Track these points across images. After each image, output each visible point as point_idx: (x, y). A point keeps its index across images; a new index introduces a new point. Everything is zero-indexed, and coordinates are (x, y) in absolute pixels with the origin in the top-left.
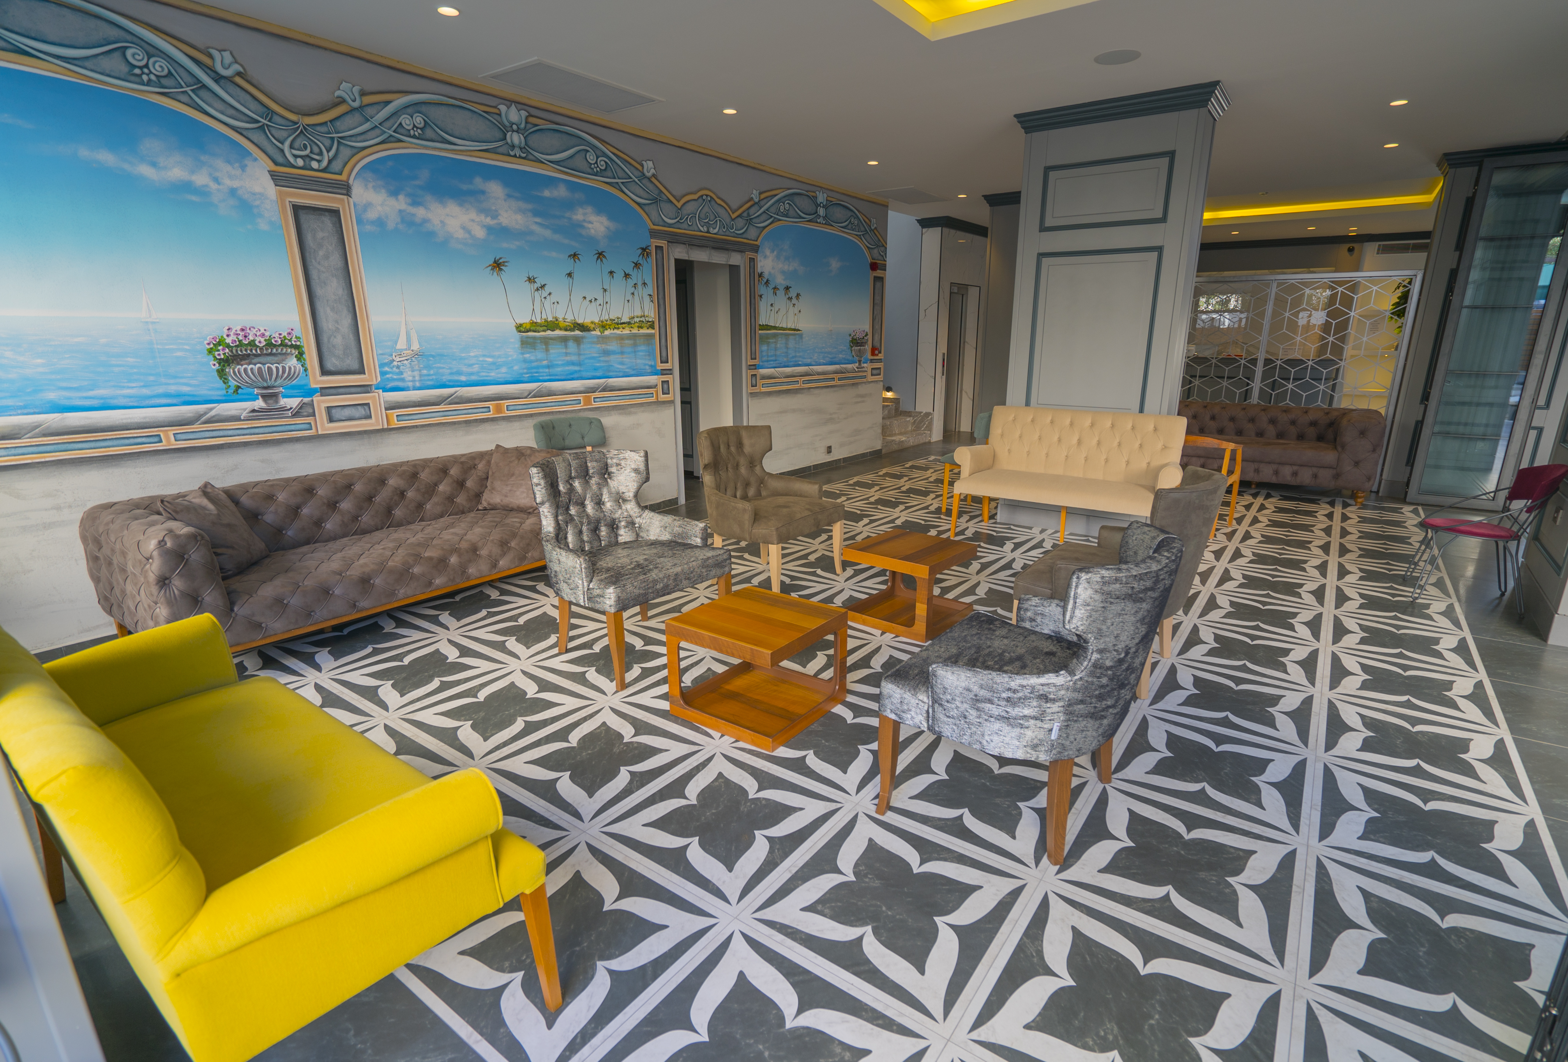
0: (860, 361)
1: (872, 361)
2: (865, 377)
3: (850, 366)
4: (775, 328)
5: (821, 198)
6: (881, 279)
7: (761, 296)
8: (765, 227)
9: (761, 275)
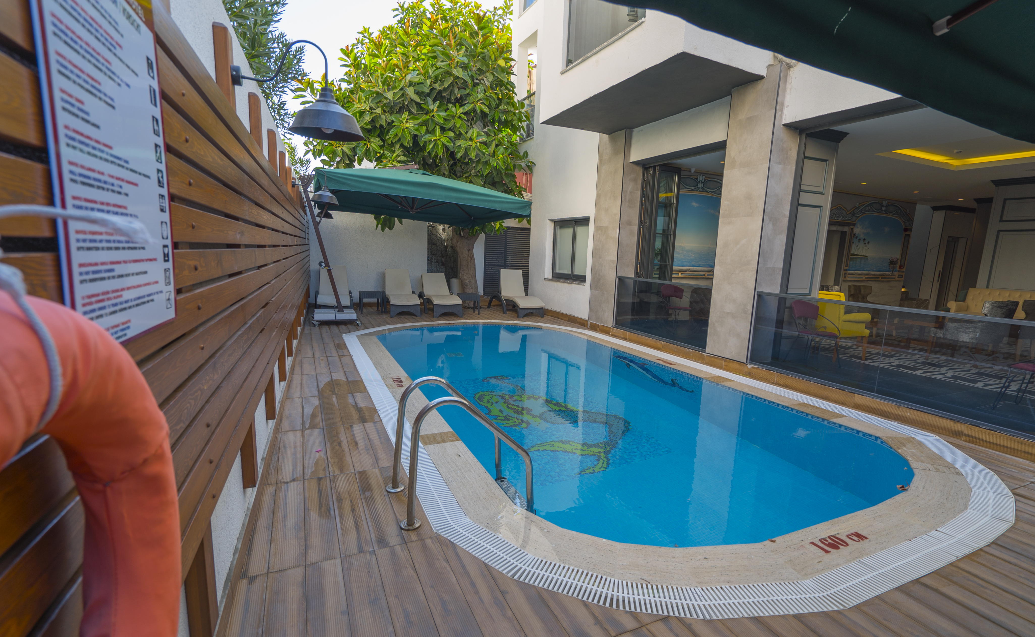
0: (893, 271)
1: (899, 271)
2: (894, 278)
3: (887, 273)
4: (857, 255)
5: (885, 203)
6: (909, 235)
7: (853, 243)
8: (859, 217)
9: (855, 235)
